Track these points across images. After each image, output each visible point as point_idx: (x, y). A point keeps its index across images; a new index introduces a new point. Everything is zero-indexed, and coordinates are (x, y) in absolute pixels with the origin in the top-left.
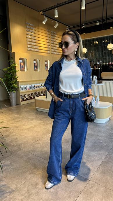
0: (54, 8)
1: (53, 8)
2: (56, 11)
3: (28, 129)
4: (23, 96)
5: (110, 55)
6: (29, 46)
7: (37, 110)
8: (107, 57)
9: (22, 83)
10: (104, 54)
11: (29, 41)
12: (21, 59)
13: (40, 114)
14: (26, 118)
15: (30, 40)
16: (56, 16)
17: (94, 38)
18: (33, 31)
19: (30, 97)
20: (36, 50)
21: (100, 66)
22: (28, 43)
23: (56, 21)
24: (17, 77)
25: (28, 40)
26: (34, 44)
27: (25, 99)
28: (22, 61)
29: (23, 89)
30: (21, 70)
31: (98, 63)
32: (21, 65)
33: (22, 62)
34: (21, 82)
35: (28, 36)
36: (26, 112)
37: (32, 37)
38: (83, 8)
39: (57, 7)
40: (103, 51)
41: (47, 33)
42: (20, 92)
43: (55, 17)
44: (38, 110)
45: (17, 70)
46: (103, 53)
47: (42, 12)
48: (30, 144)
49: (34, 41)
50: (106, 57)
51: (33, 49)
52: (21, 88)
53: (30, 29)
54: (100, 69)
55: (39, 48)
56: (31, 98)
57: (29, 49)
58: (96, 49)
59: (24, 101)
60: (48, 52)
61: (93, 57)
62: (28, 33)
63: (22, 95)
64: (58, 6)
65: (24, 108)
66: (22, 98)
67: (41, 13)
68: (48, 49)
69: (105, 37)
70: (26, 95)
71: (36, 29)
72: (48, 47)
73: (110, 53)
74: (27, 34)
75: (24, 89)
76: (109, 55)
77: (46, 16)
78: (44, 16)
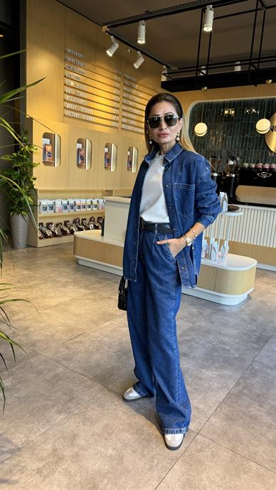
0: (138, 21)
1: (136, 20)
2: (142, 29)
3: (56, 306)
4: (45, 225)
5: (260, 144)
6: (68, 105)
7: (76, 261)
8: (252, 149)
9: (44, 195)
10: (246, 141)
11: (69, 94)
12: (46, 136)
13: (84, 274)
14: (50, 279)
15: (73, 92)
16: (142, 41)
17: (226, 100)
18: (81, 70)
19: (62, 230)
20: (84, 117)
21: (234, 169)
22: (68, 97)
23: (139, 52)
24: (35, 179)
25: (69, 90)
26: (81, 101)
27: (49, 233)
28: (47, 141)
29: (45, 209)
30: (45, 163)
31: (231, 163)
32: (45, 149)
33: (49, 143)
34: (42, 191)
35: (67, 81)
36: (50, 264)
37: (78, 85)
38: (208, 28)
39: (145, 19)
40: (244, 135)
41: (116, 78)
42: (39, 215)
43: (139, 42)
44: (80, 262)
45: (34, 161)
46: (243, 138)
47: (108, 27)
48: (60, 342)
49: (82, 94)
50: (249, 149)
51: (77, 115)
52: (41, 207)
53: (75, 64)
54: (234, 176)
55: (91, 111)
56: (64, 233)
57: (67, 113)
58: (228, 128)
59: (46, 240)
60: (114, 124)
61: (220, 146)
62: (68, 73)
63: (42, 224)
64: (148, 16)
65: (46, 255)
66: (41, 231)
67: (105, 28)
68: (114, 117)
69: (252, 101)
70: (52, 224)
71: (88, 66)
72: (115, 111)
73: (260, 141)
74: (65, 76)
75: (48, 208)
76: (256, 146)
77: (115, 37)
78: (112, 37)
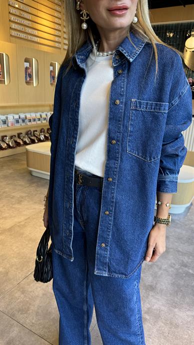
6: (14, 26)
7: (30, 173)
11: (15, 15)
13: (38, 186)
15: (18, 12)
19: (16, 142)
20: (30, 37)
22: (13, 18)
25: (13, 11)
26: (26, 23)
27: (4, 146)
36: (5, 177)
37: (22, 7)
44: (34, 174)
49: (26, 15)
51: (22, 35)
55: (36, 33)
56: (18, 144)
57: (14, 33)
59: (2, 152)
60: (57, 45)
65: (2, 166)
68: (57, 39)
70: (6, 136)
72: (57, 33)
75: (2, 123)
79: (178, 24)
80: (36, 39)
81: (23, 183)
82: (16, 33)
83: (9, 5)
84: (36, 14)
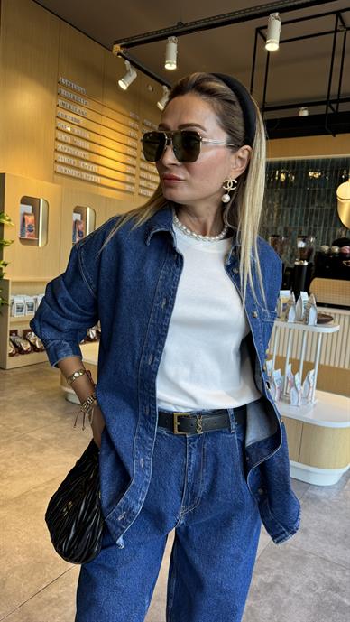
0: (165, 37)
2: (173, 48)
6: (61, 158)
7: (64, 396)
9: (21, 288)
11: (65, 143)
15: (69, 139)
18: (82, 109)
20: (84, 175)
22: (60, 147)
23: (165, 87)
24: (5, 265)
25: (61, 136)
26: (81, 154)
31: (301, 244)
34: (17, 283)
35: (61, 124)
38: (272, 46)
39: (176, 34)
42: (10, 319)
44: (71, 399)
47: (121, 47)
49: (82, 143)
51: (73, 172)
53: (72, 101)
63: (16, 332)
64: (180, 31)
78: (127, 63)
79: (327, 160)
80: (94, 178)
81: (50, 415)
82: (64, 168)
83: (57, 128)
84: (98, 142)
